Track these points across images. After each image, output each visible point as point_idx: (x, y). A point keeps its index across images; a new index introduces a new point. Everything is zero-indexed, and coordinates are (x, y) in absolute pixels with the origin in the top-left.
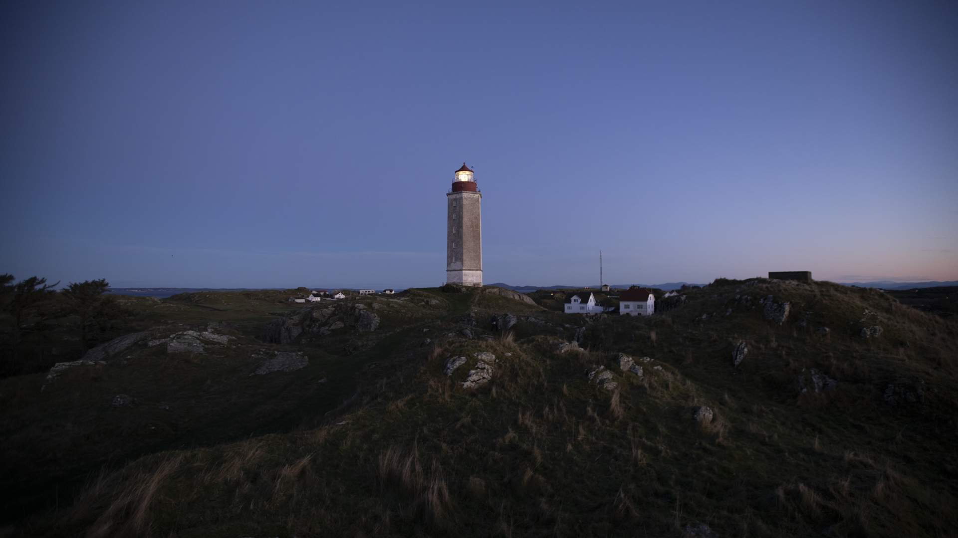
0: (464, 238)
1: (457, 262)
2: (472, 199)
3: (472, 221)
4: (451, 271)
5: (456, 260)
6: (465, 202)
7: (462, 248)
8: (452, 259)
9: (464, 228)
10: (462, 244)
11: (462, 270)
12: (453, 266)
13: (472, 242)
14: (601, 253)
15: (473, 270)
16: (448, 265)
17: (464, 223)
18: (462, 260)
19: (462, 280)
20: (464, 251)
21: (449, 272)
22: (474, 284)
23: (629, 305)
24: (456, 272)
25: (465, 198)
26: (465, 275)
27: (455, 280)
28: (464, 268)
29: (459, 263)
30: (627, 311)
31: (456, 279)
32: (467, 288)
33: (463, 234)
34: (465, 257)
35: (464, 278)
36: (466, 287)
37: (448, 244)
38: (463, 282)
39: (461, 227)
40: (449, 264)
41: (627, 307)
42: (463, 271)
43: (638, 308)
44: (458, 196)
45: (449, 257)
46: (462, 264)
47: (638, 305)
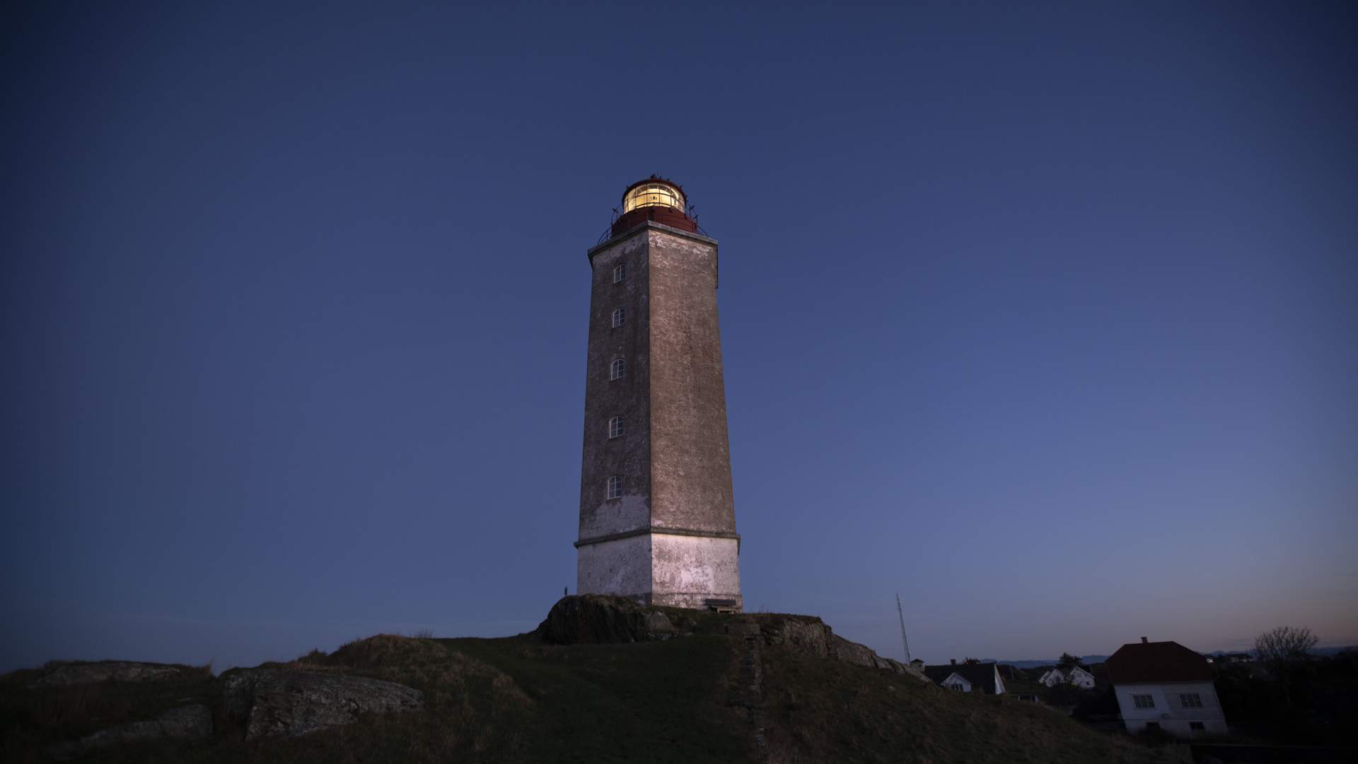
0: (658, 392)
1: (624, 499)
2: (684, 255)
3: (687, 331)
4: (594, 542)
5: (622, 489)
6: (656, 260)
7: (649, 428)
8: (603, 486)
9: (655, 350)
10: (648, 415)
11: (647, 531)
12: (608, 519)
13: (693, 412)
14: (898, 599)
15: (699, 534)
16: (582, 519)
17: (654, 331)
18: (645, 486)
19: (649, 578)
20: (659, 444)
21: (588, 549)
22: (708, 602)
23: (1150, 697)
24: (622, 545)
25: (659, 248)
26: (663, 555)
27: (614, 586)
28: (656, 523)
29: (632, 502)
30: (1148, 715)
31: (619, 578)
32: (679, 616)
33: (653, 373)
34: (660, 472)
35: (660, 571)
36: (671, 612)
37: (587, 427)
38: (656, 588)
39: (646, 347)
40: (588, 512)
41: (1144, 702)
42: (656, 538)
43: (1185, 705)
44: (630, 246)
45: (592, 484)
46: (649, 503)
47: (1182, 697)
